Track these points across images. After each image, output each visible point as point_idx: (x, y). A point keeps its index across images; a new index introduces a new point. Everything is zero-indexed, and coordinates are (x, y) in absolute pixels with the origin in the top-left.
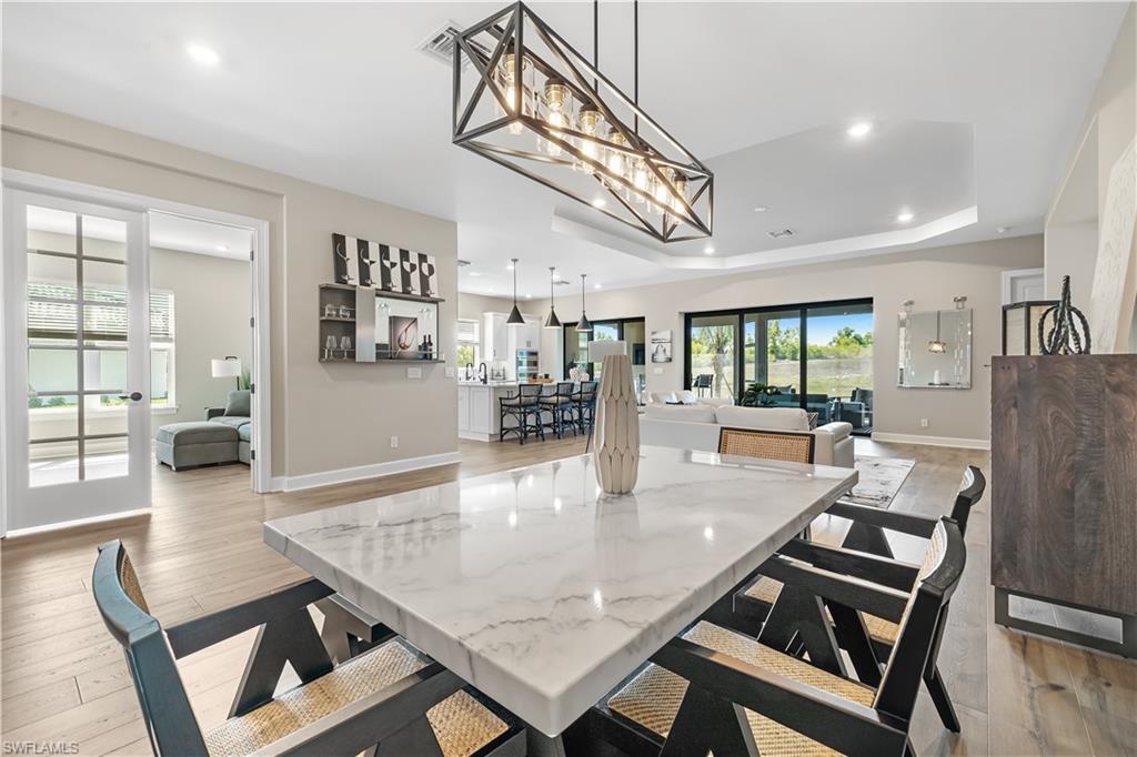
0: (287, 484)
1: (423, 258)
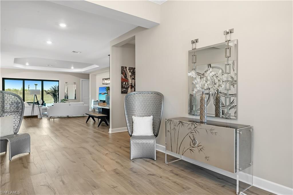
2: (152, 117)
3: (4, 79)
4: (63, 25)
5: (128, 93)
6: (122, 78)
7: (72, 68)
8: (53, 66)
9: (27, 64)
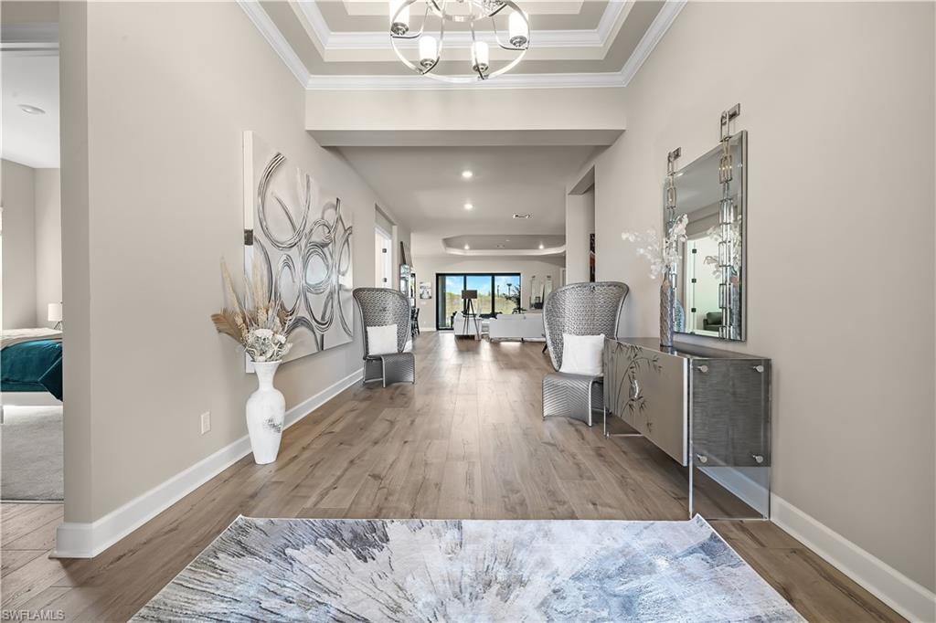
2: (603, 336)
3: (438, 275)
4: (467, 175)
7: (541, 247)
8: (506, 247)
9: (467, 247)
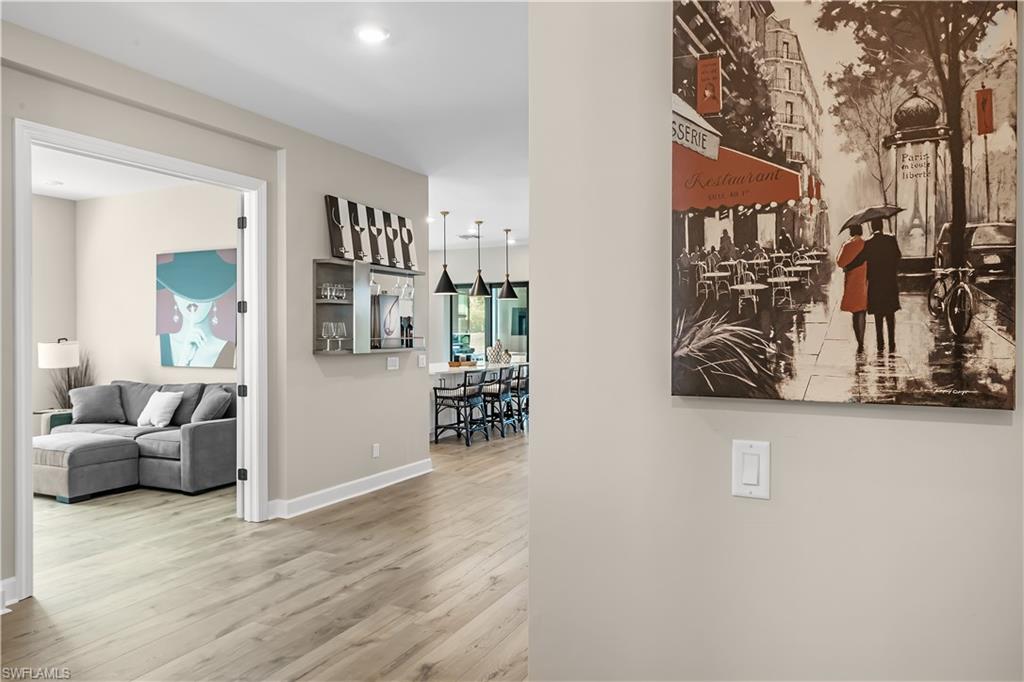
0: (285, 509)
1: (402, 221)
5: (787, 389)
6: (684, 159)
